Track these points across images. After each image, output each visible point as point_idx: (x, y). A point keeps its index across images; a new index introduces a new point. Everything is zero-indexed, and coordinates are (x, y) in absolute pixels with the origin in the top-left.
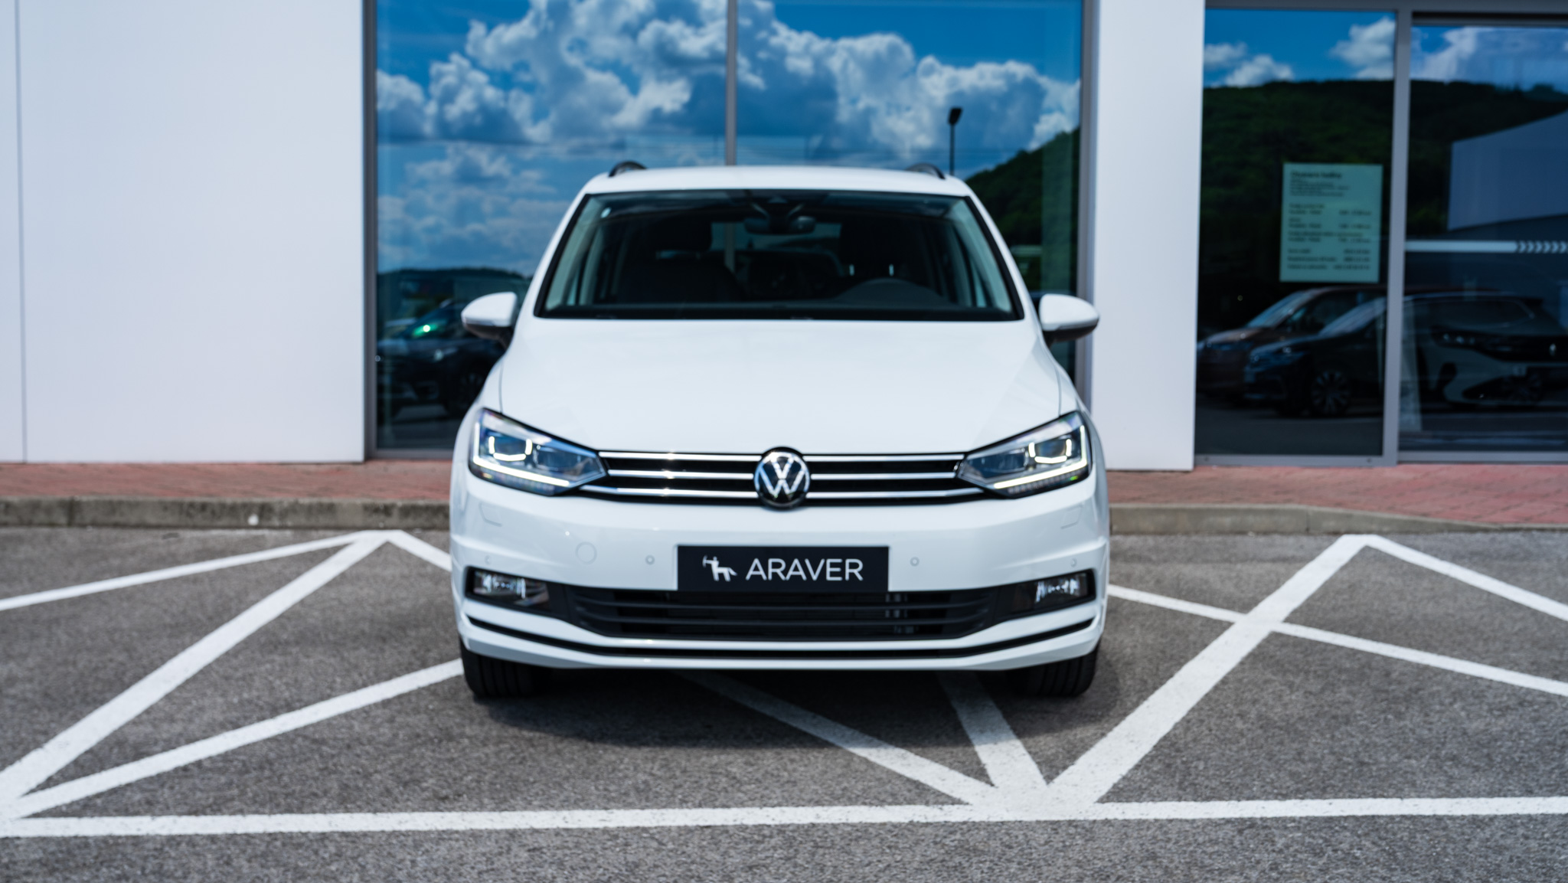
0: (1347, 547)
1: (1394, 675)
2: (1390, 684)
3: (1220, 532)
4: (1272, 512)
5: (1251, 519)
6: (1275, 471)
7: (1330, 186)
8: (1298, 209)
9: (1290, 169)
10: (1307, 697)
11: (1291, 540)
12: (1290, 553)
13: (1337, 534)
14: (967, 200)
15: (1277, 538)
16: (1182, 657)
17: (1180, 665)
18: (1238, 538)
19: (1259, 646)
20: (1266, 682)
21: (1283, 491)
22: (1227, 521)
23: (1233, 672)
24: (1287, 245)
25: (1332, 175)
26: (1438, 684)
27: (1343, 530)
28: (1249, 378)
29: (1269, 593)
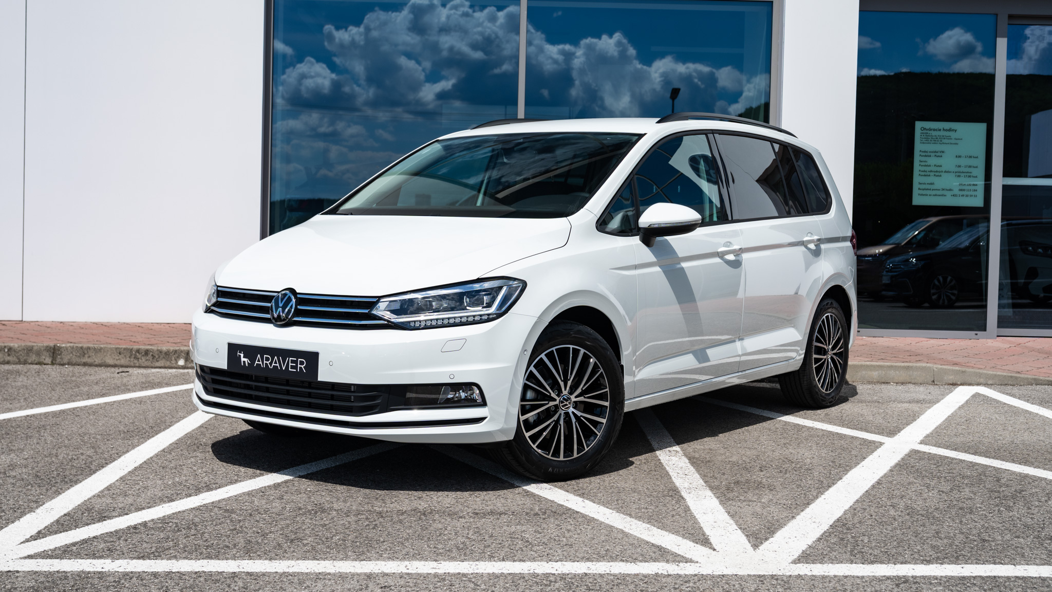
0: (962, 394)
1: (1003, 481)
2: (1001, 487)
3: (870, 383)
4: (908, 368)
5: (892, 373)
6: (909, 340)
7: (949, 138)
8: (926, 154)
9: (919, 125)
10: (940, 495)
11: (922, 389)
12: (922, 397)
13: (955, 385)
15: (911, 386)
16: (848, 466)
17: (846, 471)
18: (883, 386)
19: (903, 459)
20: (909, 484)
21: (916, 355)
22: (875, 374)
23: (885, 476)
24: (917, 179)
25: (950, 130)
26: (1036, 487)
27: (959, 383)
28: (886, 280)
29: (908, 424)
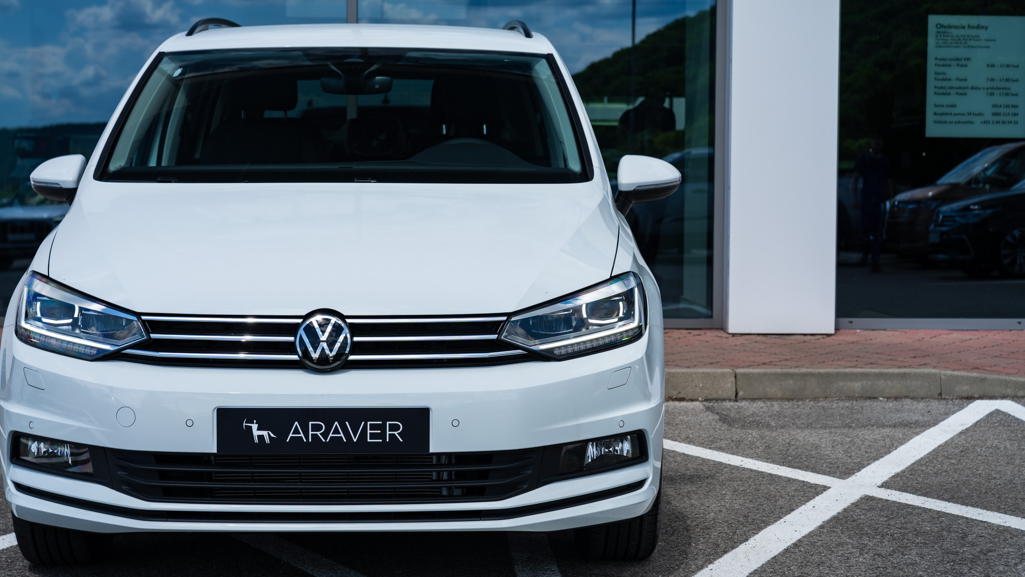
0: (978, 410)
1: (970, 538)
2: (963, 546)
3: (850, 398)
4: (903, 376)
5: (881, 383)
6: (921, 334)
7: (977, 37)
8: (944, 62)
9: (933, 20)
10: (874, 560)
11: (921, 405)
12: (914, 417)
13: (970, 398)
14: (549, 58)
15: (908, 402)
16: (763, 522)
17: (760, 529)
18: (868, 403)
19: (845, 510)
20: (839, 545)
21: (921, 355)
22: (857, 386)
23: (810, 535)
24: (932, 99)
25: (978, 27)
26: (1011, 545)
27: (976, 396)
28: (934, 238)
29: (876, 459)
